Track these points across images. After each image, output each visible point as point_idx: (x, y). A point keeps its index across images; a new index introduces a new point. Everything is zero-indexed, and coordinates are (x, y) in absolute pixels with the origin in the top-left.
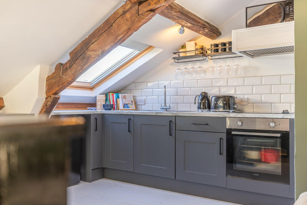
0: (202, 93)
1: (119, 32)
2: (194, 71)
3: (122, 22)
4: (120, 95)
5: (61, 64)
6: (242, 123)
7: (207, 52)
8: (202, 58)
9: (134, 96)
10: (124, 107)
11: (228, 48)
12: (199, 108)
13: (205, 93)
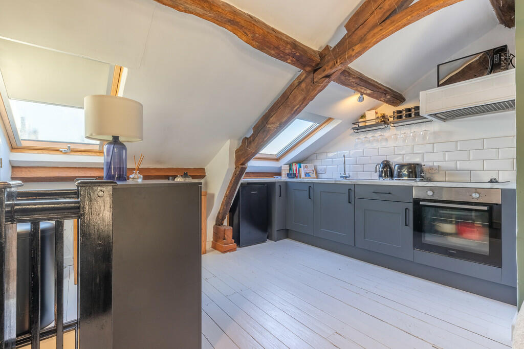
0: (384, 161)
1: (295, 103)
2: (374, 140)
3: (298, 93)
4: (302, 165)
5: (246, 138)
6: (433, 192)
7: (388, 120)
8: (383, 127)
9: (314, 166)
10: (306, 176)
11: (414, 113)
12: (380, 176)
13: (387, 161)
